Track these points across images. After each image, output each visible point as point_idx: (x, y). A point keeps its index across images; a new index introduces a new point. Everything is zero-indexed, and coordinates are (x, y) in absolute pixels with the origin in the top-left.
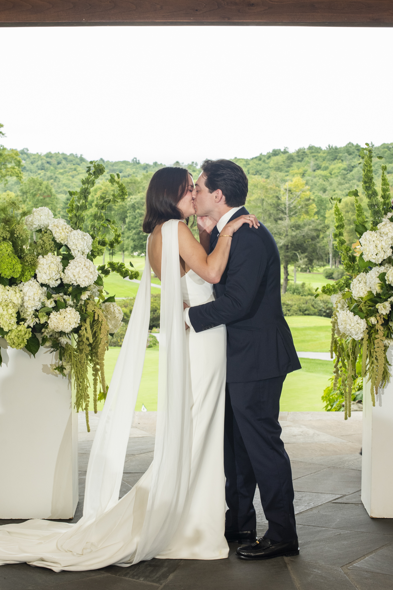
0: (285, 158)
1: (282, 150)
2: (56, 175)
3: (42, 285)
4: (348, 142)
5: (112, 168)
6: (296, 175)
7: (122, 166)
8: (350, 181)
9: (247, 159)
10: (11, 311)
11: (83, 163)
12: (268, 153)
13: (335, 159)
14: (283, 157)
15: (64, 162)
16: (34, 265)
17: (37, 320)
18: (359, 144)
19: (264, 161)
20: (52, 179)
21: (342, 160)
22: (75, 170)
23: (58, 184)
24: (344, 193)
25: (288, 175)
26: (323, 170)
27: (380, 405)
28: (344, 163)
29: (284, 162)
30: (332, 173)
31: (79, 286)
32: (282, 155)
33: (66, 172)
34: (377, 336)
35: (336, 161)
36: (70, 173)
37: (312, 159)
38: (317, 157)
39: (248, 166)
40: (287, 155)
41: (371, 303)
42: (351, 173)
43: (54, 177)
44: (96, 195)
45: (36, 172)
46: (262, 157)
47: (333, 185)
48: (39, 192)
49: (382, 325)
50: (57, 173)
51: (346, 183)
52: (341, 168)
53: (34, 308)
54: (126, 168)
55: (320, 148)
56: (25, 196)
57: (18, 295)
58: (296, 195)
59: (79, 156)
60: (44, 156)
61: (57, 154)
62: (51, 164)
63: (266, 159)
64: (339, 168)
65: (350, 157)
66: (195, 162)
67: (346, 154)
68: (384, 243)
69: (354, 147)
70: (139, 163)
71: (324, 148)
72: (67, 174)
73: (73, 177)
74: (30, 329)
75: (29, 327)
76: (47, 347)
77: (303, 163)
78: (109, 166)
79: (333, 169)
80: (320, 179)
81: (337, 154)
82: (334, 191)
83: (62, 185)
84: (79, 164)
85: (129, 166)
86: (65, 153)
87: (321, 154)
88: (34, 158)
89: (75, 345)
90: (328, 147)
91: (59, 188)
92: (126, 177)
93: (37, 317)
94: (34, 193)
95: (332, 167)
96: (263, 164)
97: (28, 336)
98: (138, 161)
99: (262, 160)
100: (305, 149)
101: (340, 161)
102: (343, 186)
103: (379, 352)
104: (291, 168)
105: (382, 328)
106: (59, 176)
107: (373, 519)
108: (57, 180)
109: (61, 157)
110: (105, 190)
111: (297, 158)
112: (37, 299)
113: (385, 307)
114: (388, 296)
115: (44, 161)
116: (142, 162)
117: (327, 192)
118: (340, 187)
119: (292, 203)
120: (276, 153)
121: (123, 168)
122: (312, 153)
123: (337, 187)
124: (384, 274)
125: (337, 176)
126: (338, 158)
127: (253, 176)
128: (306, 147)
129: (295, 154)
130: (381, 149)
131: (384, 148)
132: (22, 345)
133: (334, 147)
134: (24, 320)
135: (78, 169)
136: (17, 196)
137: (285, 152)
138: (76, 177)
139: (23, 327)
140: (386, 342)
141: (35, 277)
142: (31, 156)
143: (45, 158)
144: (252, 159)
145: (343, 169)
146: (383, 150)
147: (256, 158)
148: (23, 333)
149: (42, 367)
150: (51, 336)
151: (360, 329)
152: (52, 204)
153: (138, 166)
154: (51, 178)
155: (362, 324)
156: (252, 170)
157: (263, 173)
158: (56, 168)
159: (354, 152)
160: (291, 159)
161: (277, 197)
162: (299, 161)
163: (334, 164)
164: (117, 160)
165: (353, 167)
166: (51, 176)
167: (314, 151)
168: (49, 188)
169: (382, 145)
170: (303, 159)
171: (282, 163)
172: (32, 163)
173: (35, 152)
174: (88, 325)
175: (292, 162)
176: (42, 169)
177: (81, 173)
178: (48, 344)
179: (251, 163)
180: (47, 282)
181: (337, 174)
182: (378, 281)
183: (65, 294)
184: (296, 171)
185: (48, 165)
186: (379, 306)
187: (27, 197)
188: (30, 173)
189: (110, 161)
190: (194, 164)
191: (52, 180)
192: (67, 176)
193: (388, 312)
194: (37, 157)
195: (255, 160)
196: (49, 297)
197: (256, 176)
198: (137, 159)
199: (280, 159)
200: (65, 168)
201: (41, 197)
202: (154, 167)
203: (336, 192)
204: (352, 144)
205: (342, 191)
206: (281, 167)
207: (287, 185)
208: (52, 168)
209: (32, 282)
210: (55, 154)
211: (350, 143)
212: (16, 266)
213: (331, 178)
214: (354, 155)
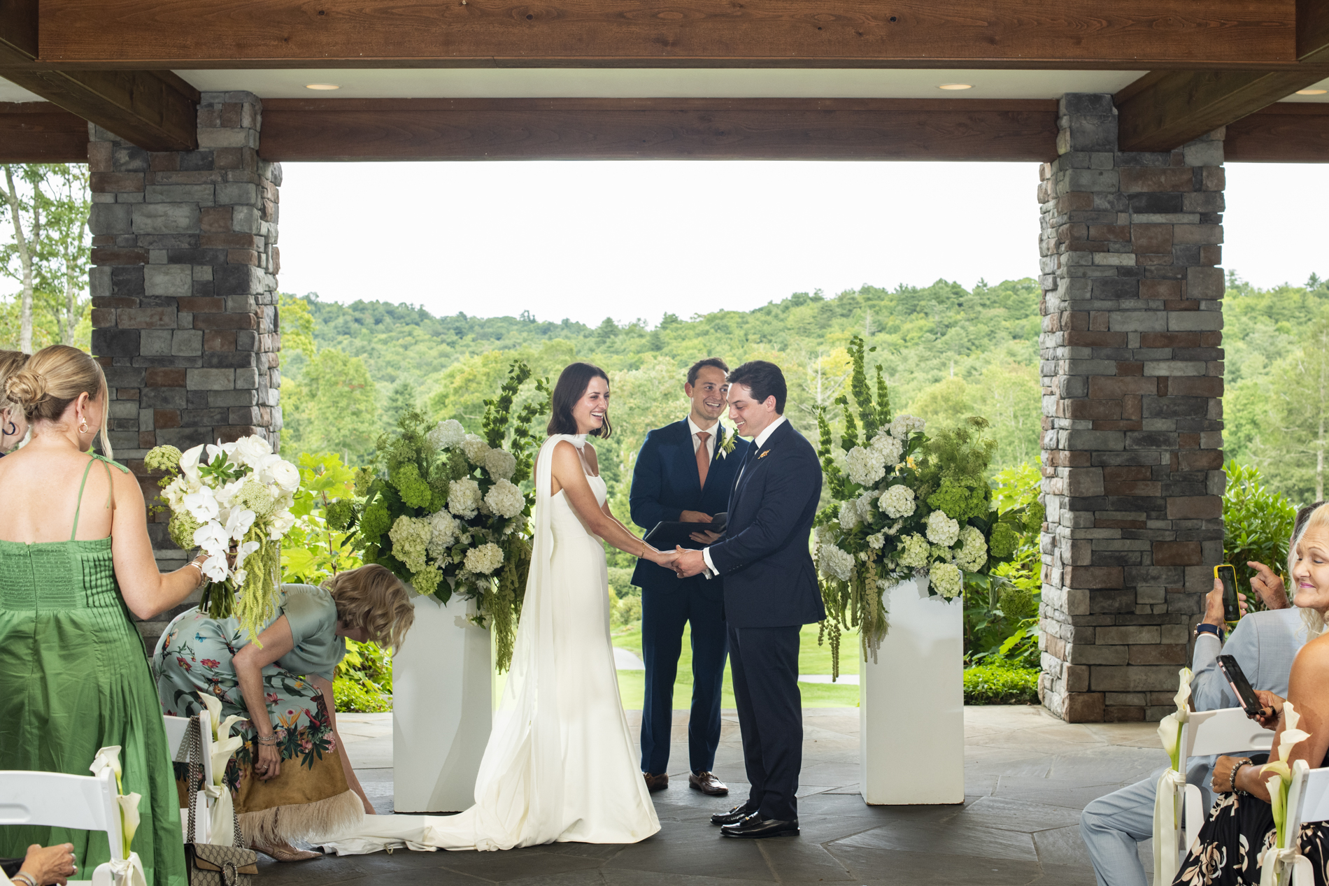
0: (816, 311)
1: (811, 295)
2: (373, 345)
3: (455, 517)
4: (938, 279)
5: (481, 331)
6: (838, 343)
7: (502, 327)
8: (942, 353)
9: (744, 313)
10: (419, 548)
11: (426, 321)
12: (783, 300)
13: (913, 310)
14: (812, 309)
15: (388, 319)
16: (445, 492)
17: (450, 559)
18: (959, 282)
19: (776, 316)
20: (365, 352)
21: (926, 314)
22: (410, 334)
23: (376, 362)
24: (930, 377)
25: (822, 343)
26: (890, 333)
27: (876, 662)
28: (931, 319)
29: (814, 317)
30: (907, 338)
31: (502, 516)
32: (812, 304)
33: (392, 339)
34: (868, 575)
35: (914, 316)
36: (401, 341)
37: (869, 311)
38: (877, 308)
39: (746, 326)
40: (819, 304)
41: (861, 536)
42: (943, 338)
43: (369, 348)
44: (452, 383)
45: (333, 339)
46: (772, 308)
47: (910, 362)
48: (343, 378)
49: (874, 561)
50: (376, 340)
51: (934, 357)
52: (925, 329)
53: (445, 546)
54: (508, 332)
55: (883, 290)
56: (315, 386)
57: (426, 529)
58: (836, 383)
59: (417, 307)
60: (350, 307)
61: (374, 305)
62: (362, 324)
63: (779, 312)
64: (921, 329)
65: (941, 307)
66: (643, 319)
67: (934, 302)
68: (874, 462)
69: (948, 289)
70: (534, 321)
71: (891, 290)
72: (394, 342)
73: (406, 348)
74: (441, 571)
75: (440, 568)
76: (461, 594)
77: (850, 319)
78: (477, 328)
79: (908, 331)
80: (883, 350)
81: (916, 302)
82: (912, 373)
83: (384, 364)
84: (417, 324)
85: (515, 327)
86: (390, 301)
87: (885, 303)
88: (329, 312)
89: (495, 590)
90: (898, 288)
91: (379, 370)
92: (509, 348)
93: (449, 555)
94: (333, 379)
95: (908, 326)
96: (775, 322)
97: (439, 579)
98: (532, 318)
99: (773, 313)
100: (854, 293)
101: (922, 315)
102: (928, 363)
103: (871, 595)
104: (830, 330)
105: (874, 566)
106: (379, 346)
107: (869, 805)
108: (375, 354)
109: (381, 309)
110: (470, 374)
111: (839, 310)
112: (449, 533)
113: (877, 540)
114: (880, 525)
115: (348, 318)
116: (540, 320)
117: (897, 375)
118: (923, 365)
119: (828, 397)
120: (799, 300)
121: (503, 331)
122: (869, 299)
123: (917, 365)
124: (877, 499)
125: (917, 344)
126: (918, 309)
127: (755, 346)
128: (858, 288)
129: (836, 302)
130: (1000, 292)
131: (1007, 289)
132: (432, 591)
133: (909, 287)
134: (434, 559)
135: (415, 333)
136: (299, 386)
137: (817, 299)
138: (412, 348)
139: (433, 569)
140: (880, 582)
141: (446, 506)
142: (324, 307)
143: (350, 311)
144: (753, 312)
145: (928, 331)
146: (1004, 294)
147: (760, 310)
148: (433, 575)
149: (454, 619)
150: (467, 579)
151: (846, 566)
152: (367, 401)
153: (532, 325)
154: (362, 350)
155: (849, 560)
156: (754, 334)
157: (773, 338)
158: (372, 332)
159: (948, 298)
160: (827, 310)
161: (800, 385)
162: (842, 315)
163: (911, 321)
164: (491, 316)
165: (947, 326)
166: (363, 347)
167: (871, 295)
168: (363, 371)
169: (1001, 284)
170: (850, 311)
171: (812, 320)
172: (326, 321)
173: (330, 301)
174: (513, 566)
175: (829, 319)
176: (346, 333)
177: (422, 341)
178: (462, 590)
179: (750, 319)
180: (461, 512)
181: (916, 340)
182: (869, 508)
183: (484, 528)
184: (838, 334)
185: (356, 325)
186: (870, 538)
187: (318, 388)
188: (322, 341)
189: (479, 317)
190: (641, 322)
191: (365, 355)
192: (395, 346)
193: (881, 546)
194: (335, 309)
195: (758, 315)
196: (464, 531)
197: (762, 345)
198: (531, 314)
199: (806, 311)
200: (391, 331)
201: (347, 389)
202: (563, 329)
203: (915, 374)
204: (946, 283)
205: (927, 372)
206: (808, 327)
207: (820, 363)
208: (364, 331)
209: (443, 513)
210: (371, 303)
211: (941, 281)
212: (424, 493)
213: (906, 347)
214: (949, 303)
